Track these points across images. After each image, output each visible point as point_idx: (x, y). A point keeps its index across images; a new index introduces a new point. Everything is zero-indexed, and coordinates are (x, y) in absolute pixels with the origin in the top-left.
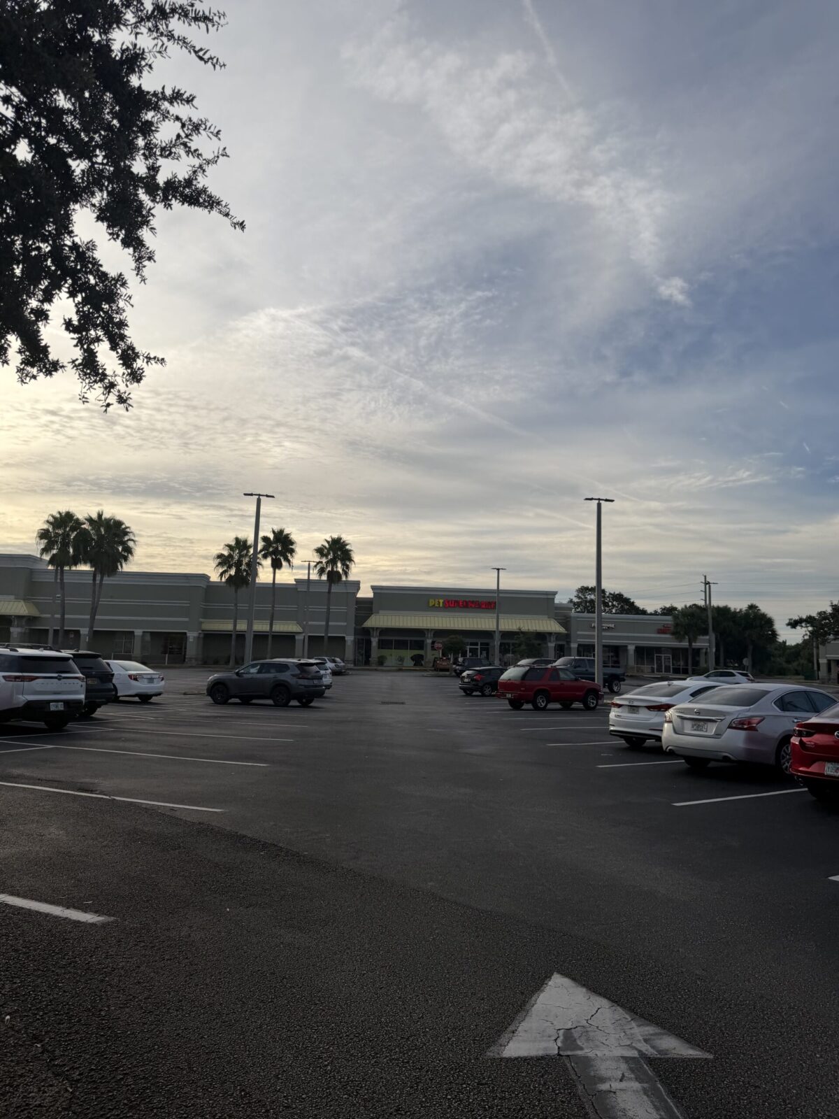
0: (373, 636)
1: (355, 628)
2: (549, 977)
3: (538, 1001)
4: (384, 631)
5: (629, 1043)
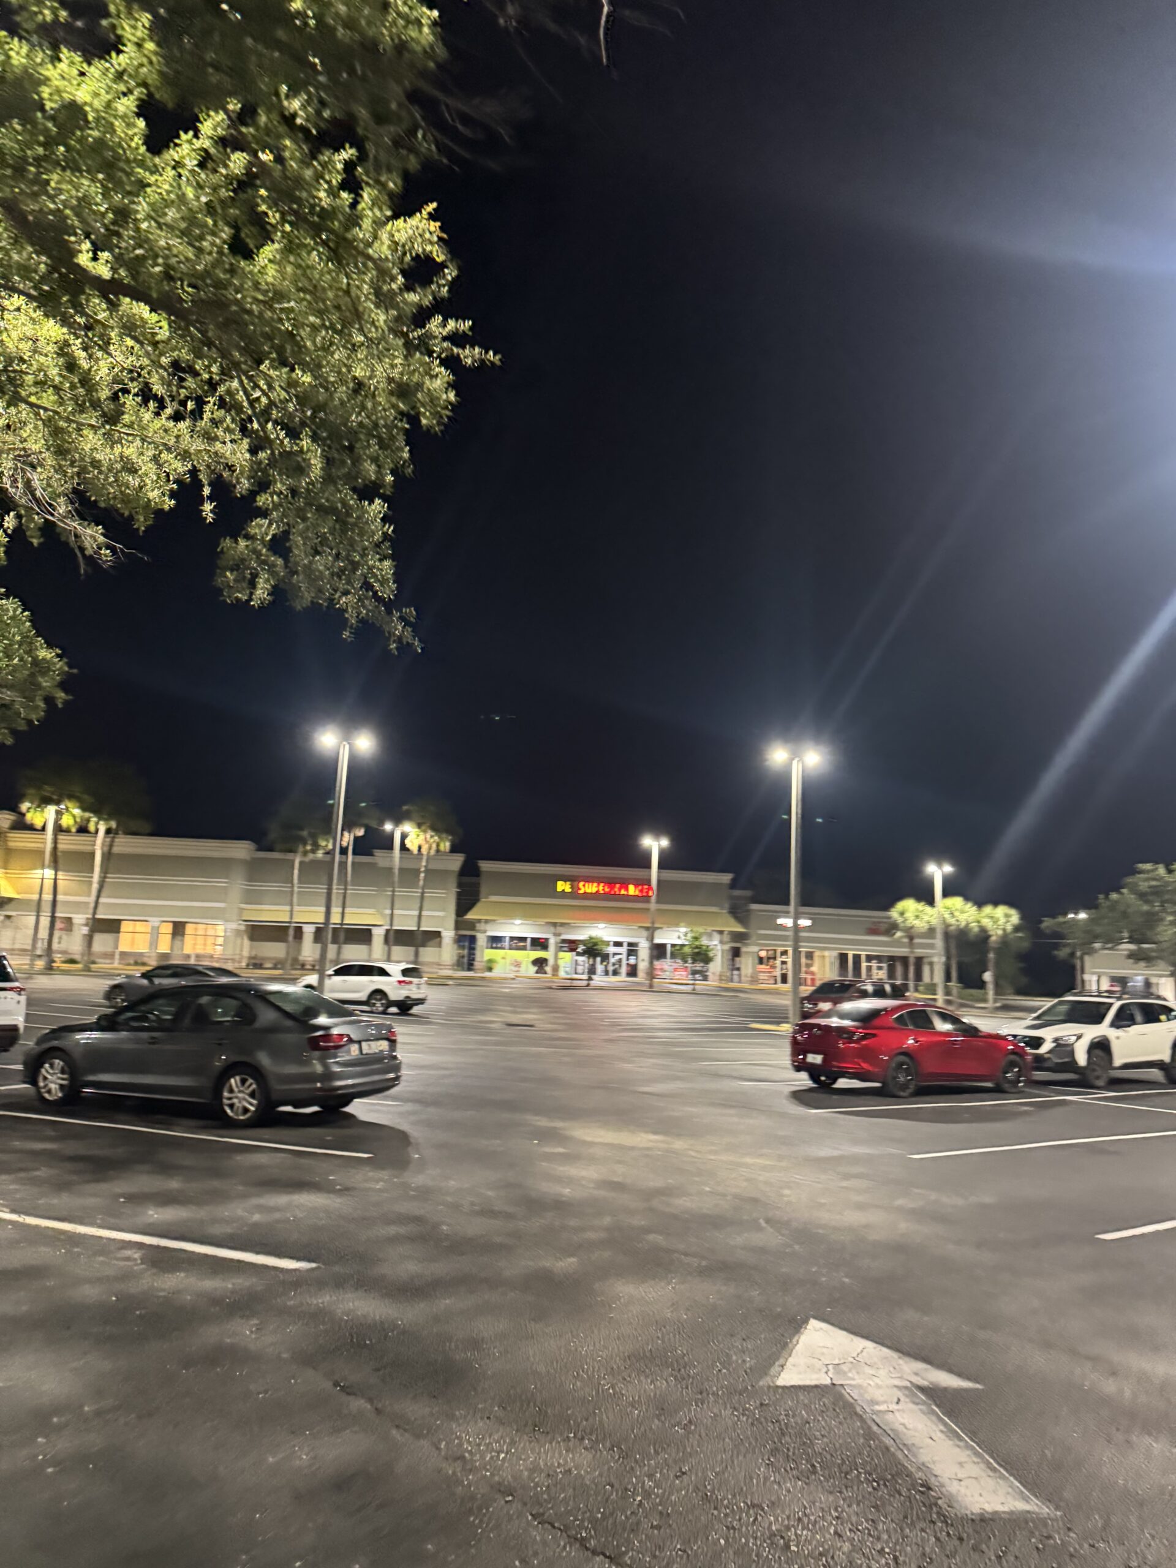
0: (479, 931)
1: (456, 921)
2: (805, 1321)
3: (800, 1342)
5: (899, 1375)
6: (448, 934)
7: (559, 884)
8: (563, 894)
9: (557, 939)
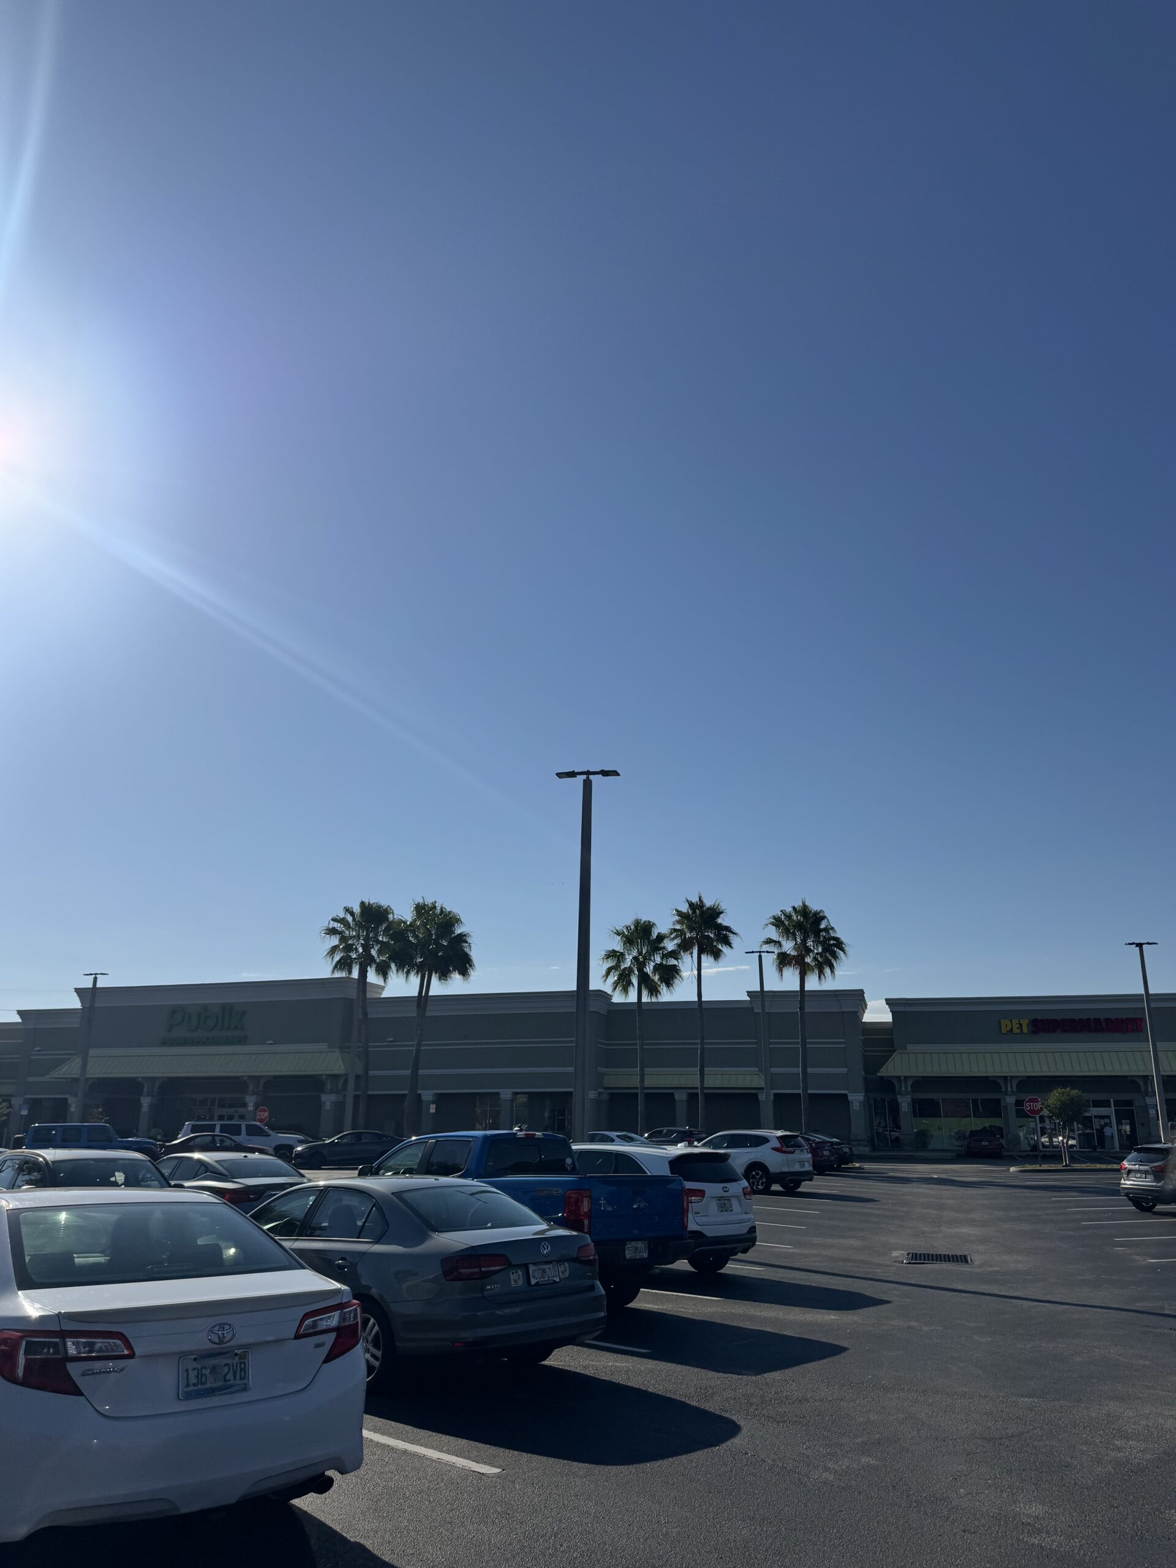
0: (899, 1095)
1: (865, 1079)
4: (922, 1083)
6: (856, 1099)
7: (1004, 1022)
8: (1010, 1036)
9: (1011, 1100)
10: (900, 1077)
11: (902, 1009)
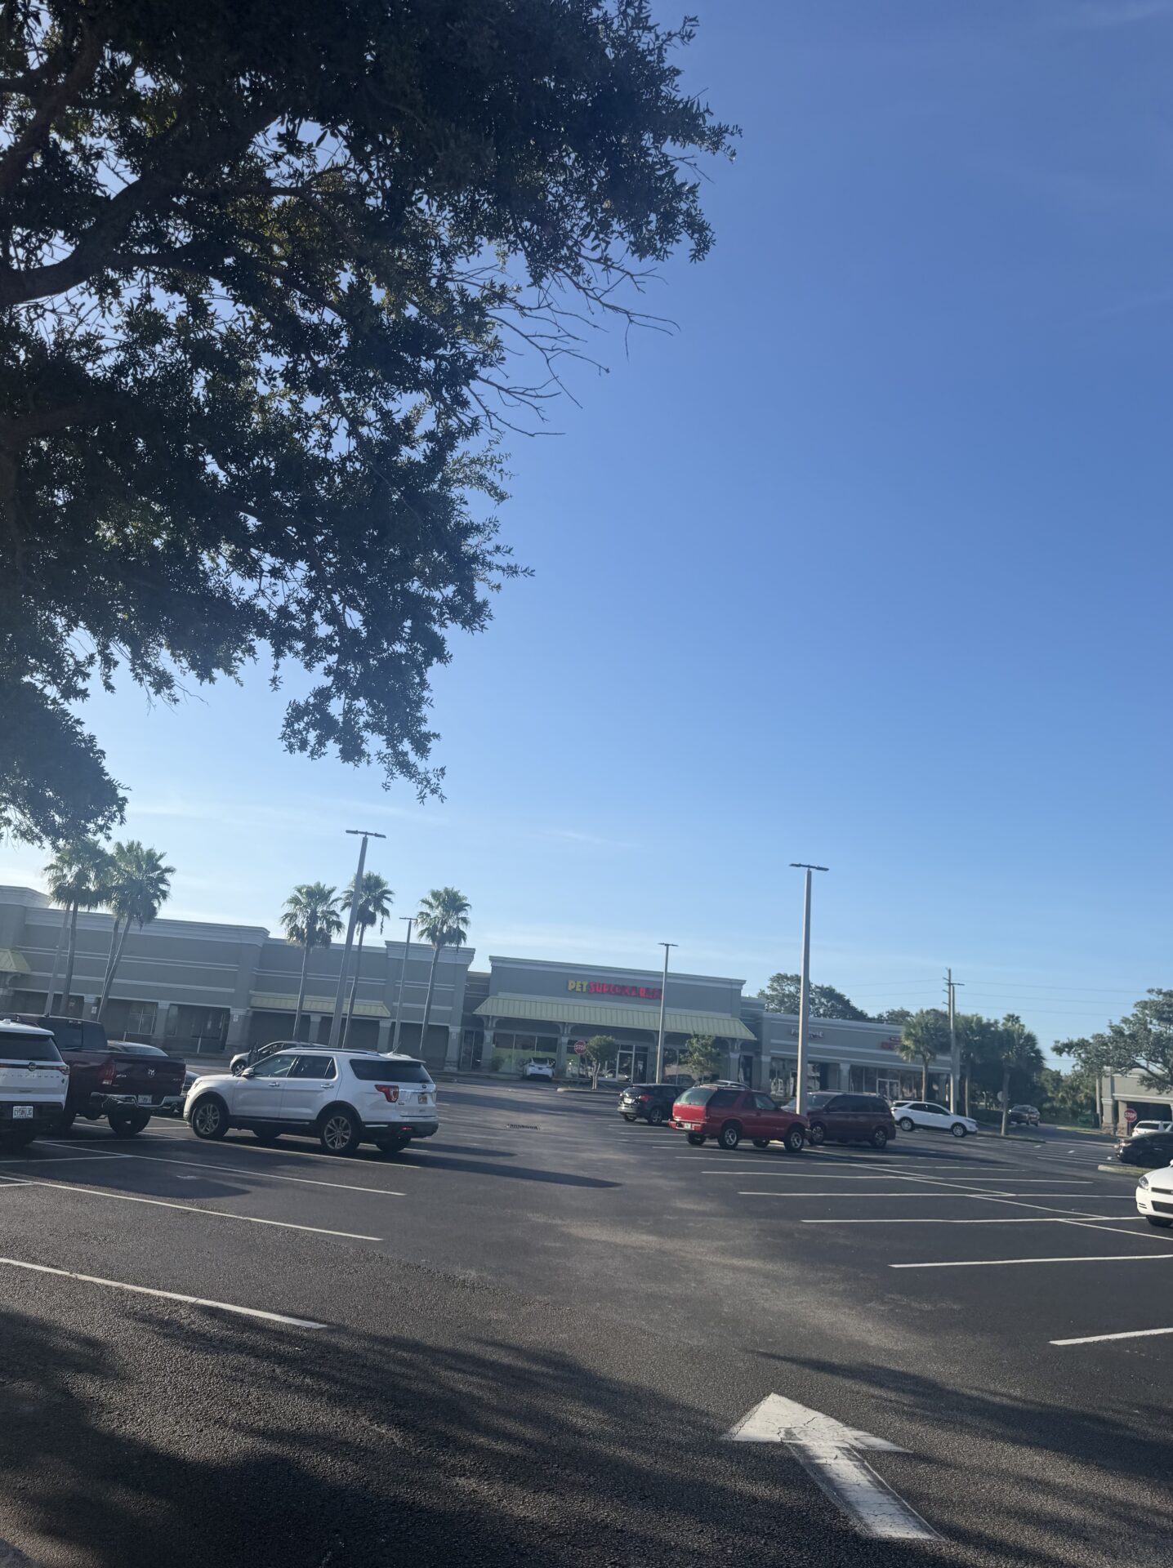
0: (487, 1028)
1: (464, 1017)
2: (768, 1395)
3: (758, 1410)
4: (504, 1022)
5: (841, 1439)
6: (455, 1030)
7: (570, 982)
8: (574, 993)
9: (565, 1040)
10: (488, 1017)
11: (499, 965)
